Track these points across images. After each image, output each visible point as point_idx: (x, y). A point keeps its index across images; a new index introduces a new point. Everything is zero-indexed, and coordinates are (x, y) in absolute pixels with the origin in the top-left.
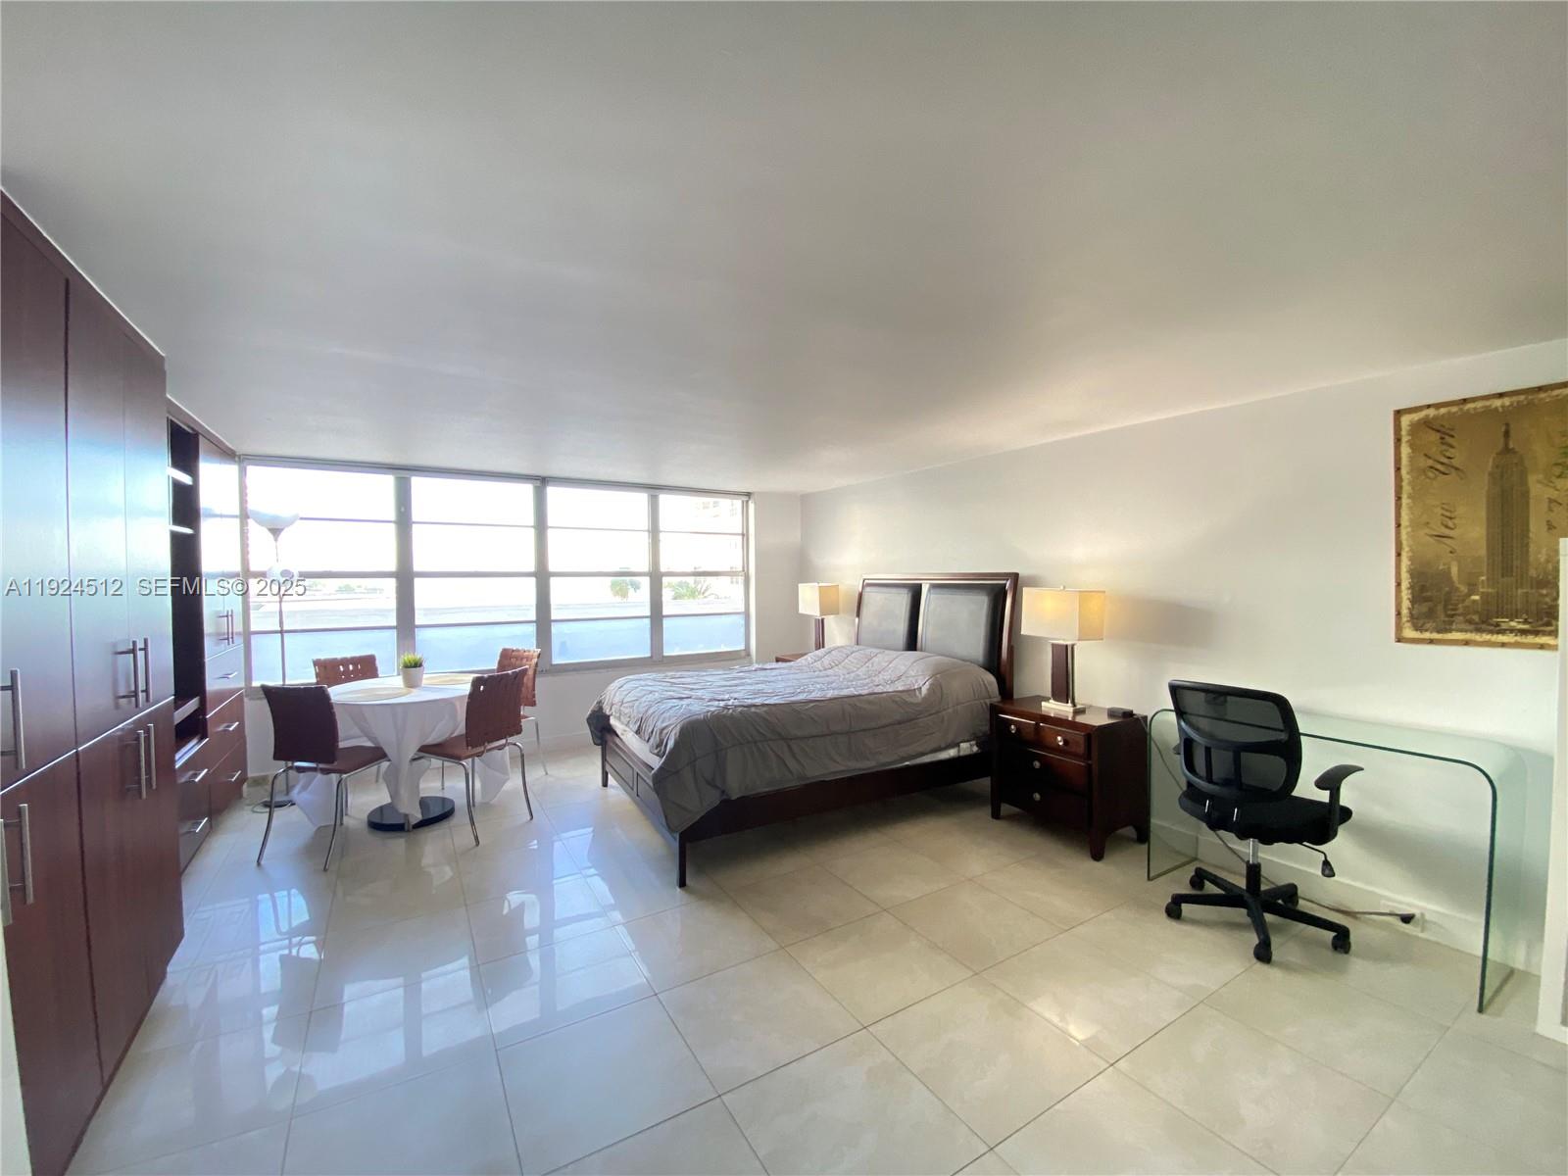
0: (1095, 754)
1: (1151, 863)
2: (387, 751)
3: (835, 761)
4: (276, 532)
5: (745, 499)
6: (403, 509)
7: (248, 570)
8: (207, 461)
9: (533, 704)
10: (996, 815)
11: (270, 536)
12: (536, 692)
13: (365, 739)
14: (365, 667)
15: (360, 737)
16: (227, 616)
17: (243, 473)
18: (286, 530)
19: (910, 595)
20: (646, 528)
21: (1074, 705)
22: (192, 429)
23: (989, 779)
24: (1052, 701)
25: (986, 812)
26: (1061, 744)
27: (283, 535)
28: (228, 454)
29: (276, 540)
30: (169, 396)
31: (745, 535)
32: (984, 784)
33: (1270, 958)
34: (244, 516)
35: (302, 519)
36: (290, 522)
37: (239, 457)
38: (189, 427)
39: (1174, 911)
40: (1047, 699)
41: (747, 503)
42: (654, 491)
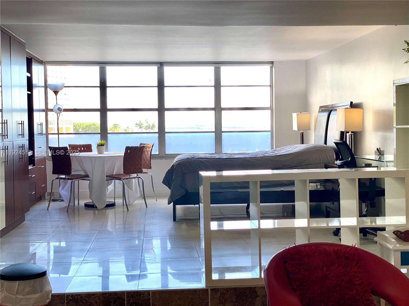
2: (89, 175)
4: (56, 93)
5: (271, 65)
6: (103, 81)
7: (47, 108)
8: (35, 66)
11: (54, 94)
12: (151, 162)
14: (88, 148)
16: (41, 125)
18: (60, 92)
20: (213, 85)
22: (31, 57)
27: (59, 94)
28: (41, 62)
29: (56, 96)
30: (26, 50)
31: (271, 86)
34: (46, 87)
35: (65, 87)
36: (61, 89)
37: (44, 62)
38: (29, 56)
41: (272, 68)
42: (218, 65)
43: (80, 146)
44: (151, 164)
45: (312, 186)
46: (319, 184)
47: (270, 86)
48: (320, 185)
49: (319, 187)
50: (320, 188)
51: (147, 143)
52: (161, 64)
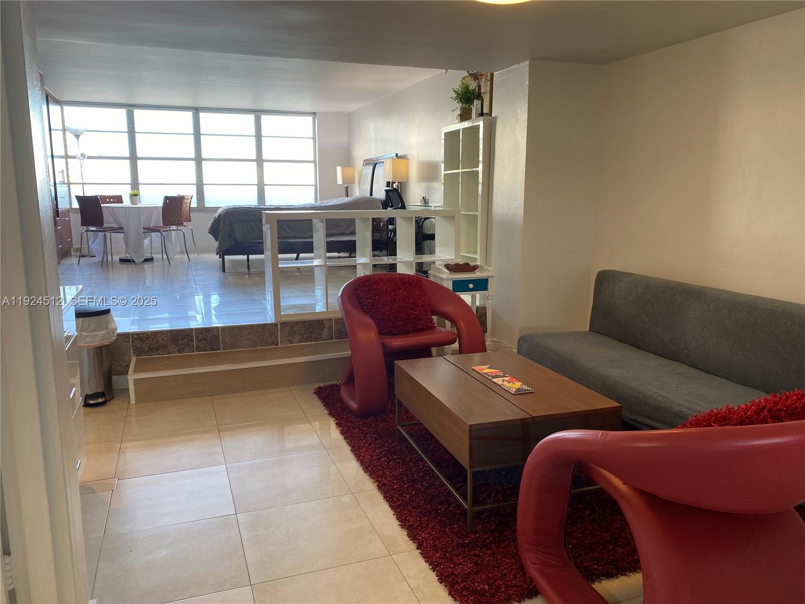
4: (77, 136)
5: (314, 116)
6: (131, 126)
7: (67, 155)
9: (190, 221)
11: (75, 138)
13: (115, 224)
14: (119, 199)
15: (114, 223)
16: (61, 172)
17: (62, 109)
18: (81, 136)
20: (254, 135)
27: (81, 138)
28: (57, 102)
29: (78, 140)
31: (314, 138)
34: (64, 129)
35: (87, 131)
36: (82, 133)
37: (61, 103)
41: (314, 119)
42: (258, 114)
43: (110, 197)
44: (190, 217)
47: (313, 138)
52: (196, 110)
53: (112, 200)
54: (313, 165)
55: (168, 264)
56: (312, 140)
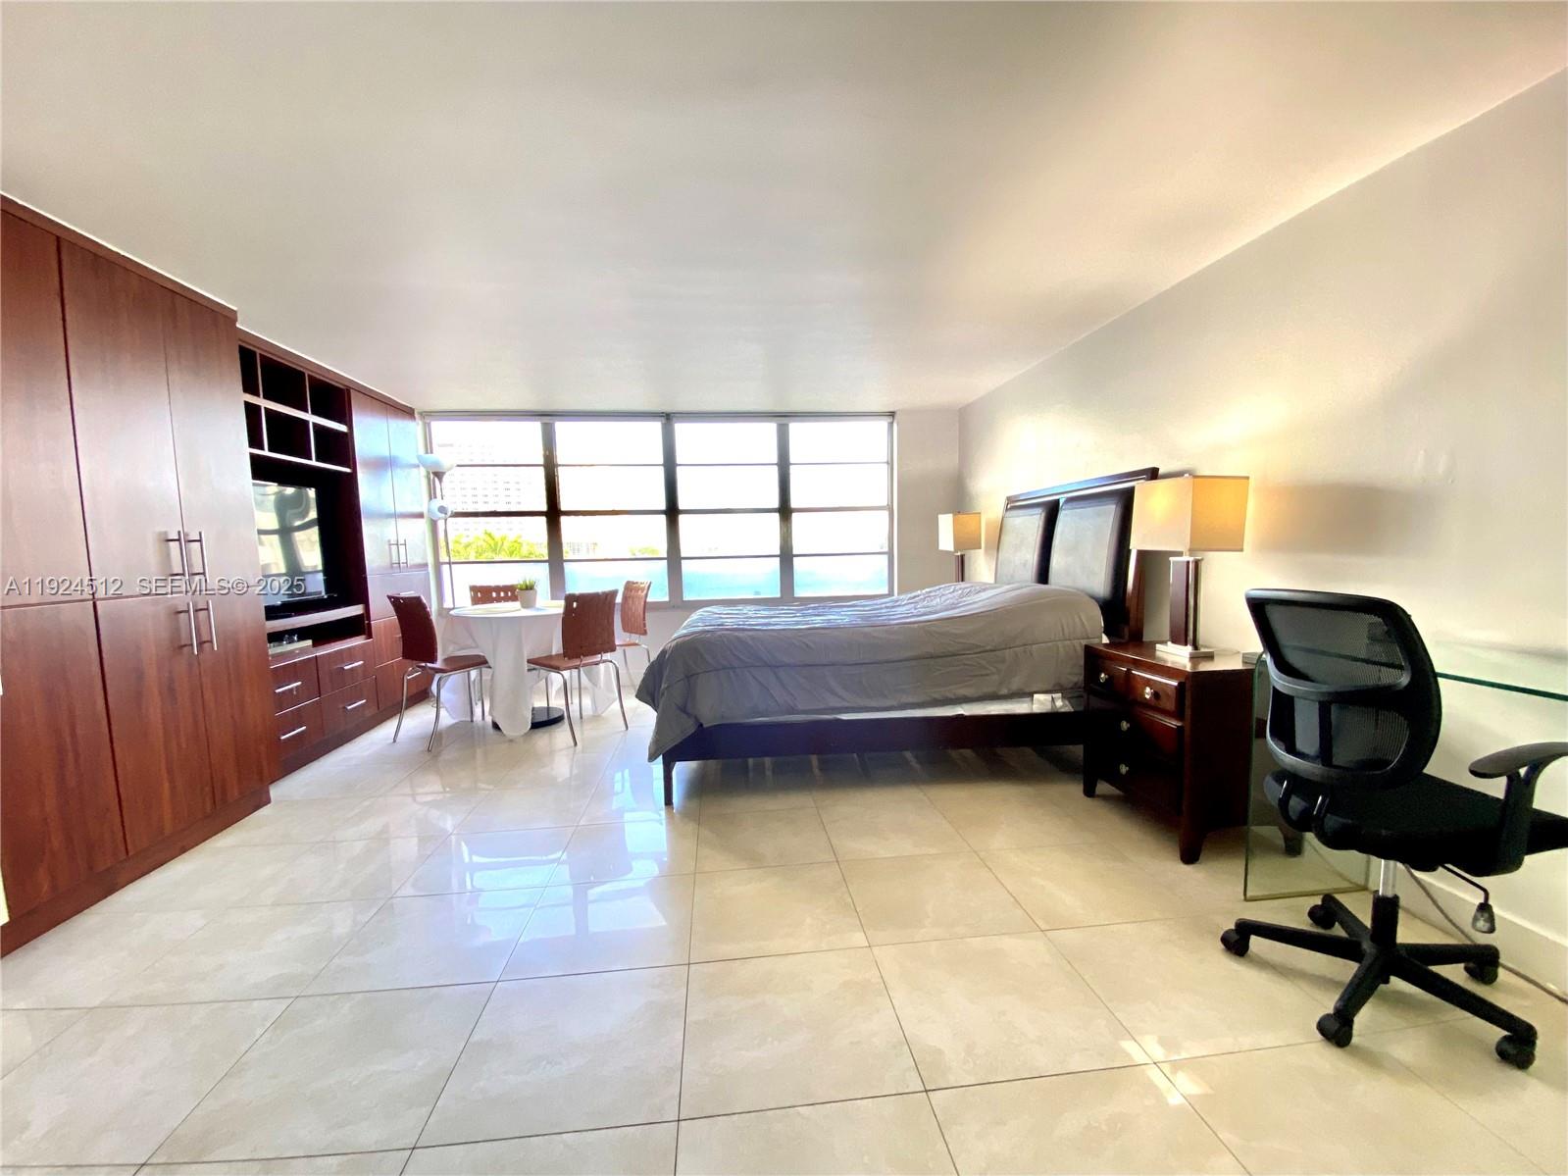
0: (1188, 712)
1: (1249, 877)
3: (836, 694)
4: (440, 476)
5: (890, 420)
6: (548, 453)
9: (645, 633)
10: (1089, 792)
12: (647, 622)
17: (426, 426)
19: (1043, 515)
21: (1196, 647)
22: (344, 386)
23: (1082, 746)
24: (1169, 643)
25: (1076, 789)
26: (1148, 697)
31: (890, 463)
32: (1077, 751)
33: (1349, 1036)
37: (421, 414)
39: (1237, 942)
40: (1163, 642)
41: (891, 424)
42: (783, 420)
43: (498, 589)
44: (645, 626)
45: (1039, 701)
46: (1060, 695)
47: (888, 463)
48: (1063, 697)
49: (1059, 703)
50: (1061, 707)
51: (640, 581)
52: (668, 418)
53: (502, 594)
54: (886, 514)
55: (573, 744)
56: (886, 465)
